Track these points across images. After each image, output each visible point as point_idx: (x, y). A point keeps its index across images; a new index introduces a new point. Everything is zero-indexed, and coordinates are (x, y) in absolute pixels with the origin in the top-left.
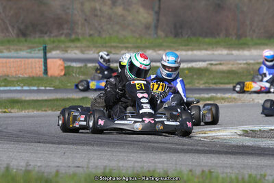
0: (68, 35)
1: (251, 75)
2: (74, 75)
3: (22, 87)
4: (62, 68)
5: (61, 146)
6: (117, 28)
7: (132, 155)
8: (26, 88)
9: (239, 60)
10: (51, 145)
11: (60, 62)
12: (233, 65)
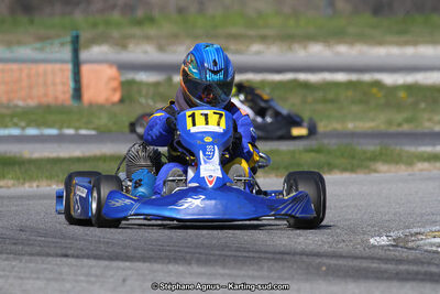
0: (128, 9)
2: (143, 101)
3: (23, 128)
4: (115, 84)
5: (115, 264)
8: (32, 131)
10: (92, 262)
11: (111, 72)
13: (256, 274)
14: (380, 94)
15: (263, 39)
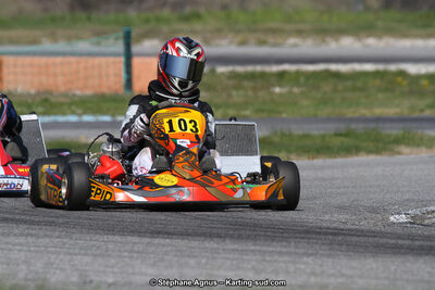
3: (80, 115)
7: (305, 259)
13: (284, 250)
14: (405, 83)
15: (300, 33)
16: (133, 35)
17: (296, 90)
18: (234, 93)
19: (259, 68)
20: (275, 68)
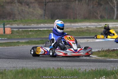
1: (78, 32)
2: (15, 33)
4: (10, 31)
6: (30, 16)
9: (74, 27)
12: (72, 29)
15: (34, 23)
16: (5, 24)
17: (33, 33)
18: (23, 34)
19: (27, 29)
20: (30, 29)
